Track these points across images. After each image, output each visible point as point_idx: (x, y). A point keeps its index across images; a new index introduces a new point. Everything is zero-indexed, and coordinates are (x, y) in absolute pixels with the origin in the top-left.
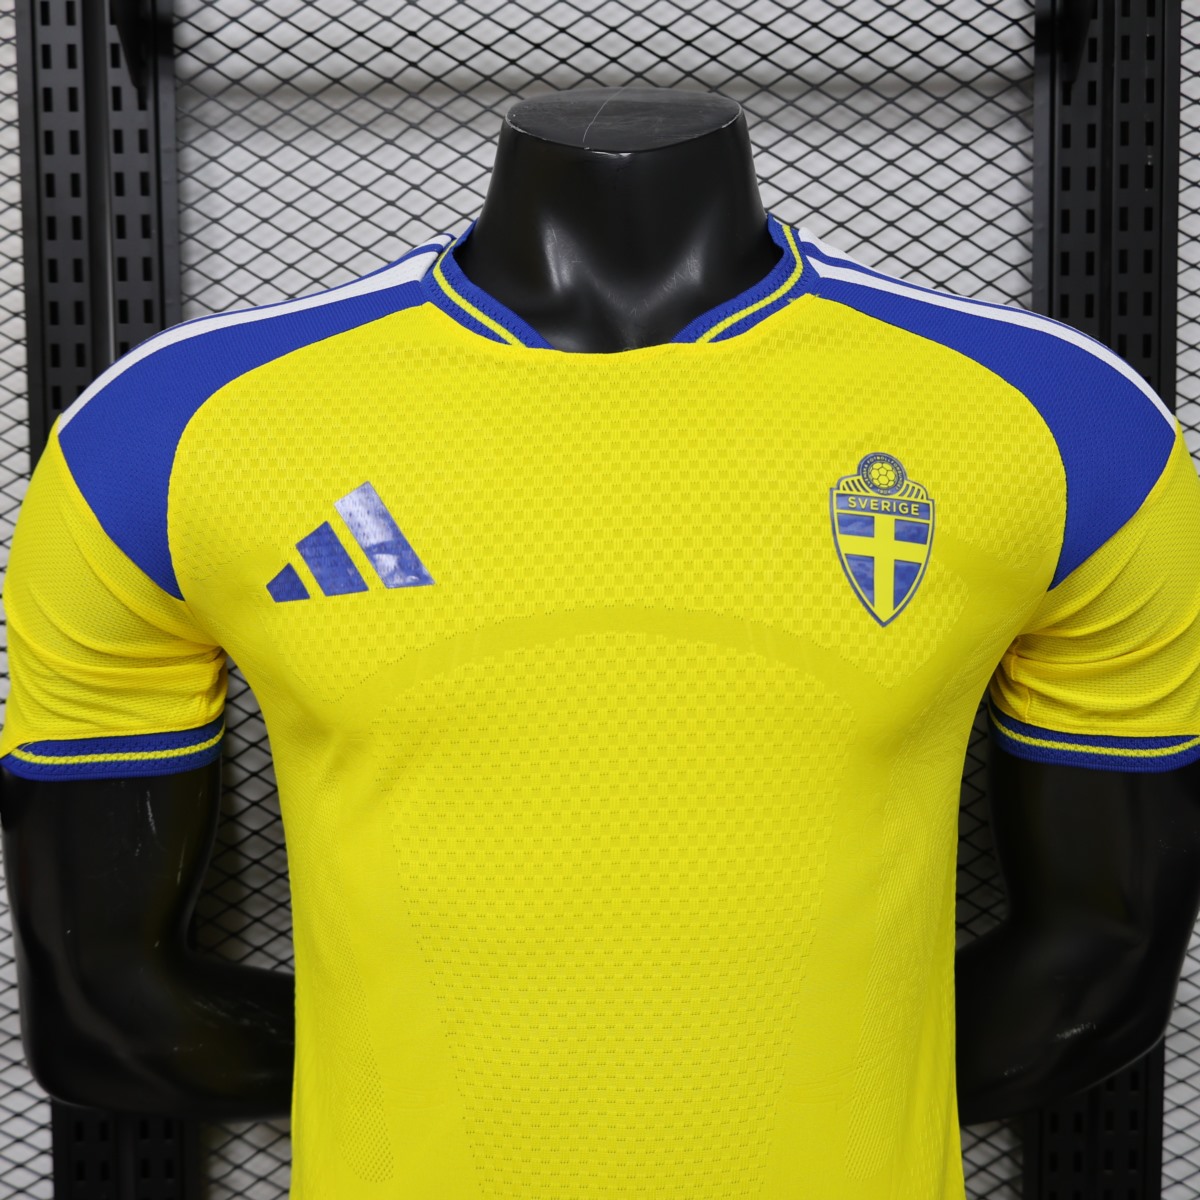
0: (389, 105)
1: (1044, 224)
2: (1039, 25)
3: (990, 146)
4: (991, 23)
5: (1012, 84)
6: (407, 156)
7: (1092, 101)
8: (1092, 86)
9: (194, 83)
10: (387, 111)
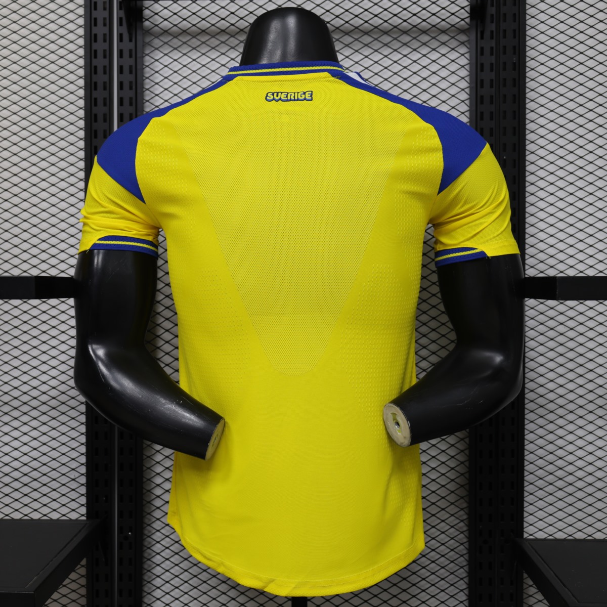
0: (223, 40)
1: (474, 85)
2: (471, 9)
3: (453, 55)
4: (454, 8)
5: (462, 31)
6: (230, 59)
7: (492, 38)
8: (492, 32)
9: (150, 31)
10: (223, 42)
